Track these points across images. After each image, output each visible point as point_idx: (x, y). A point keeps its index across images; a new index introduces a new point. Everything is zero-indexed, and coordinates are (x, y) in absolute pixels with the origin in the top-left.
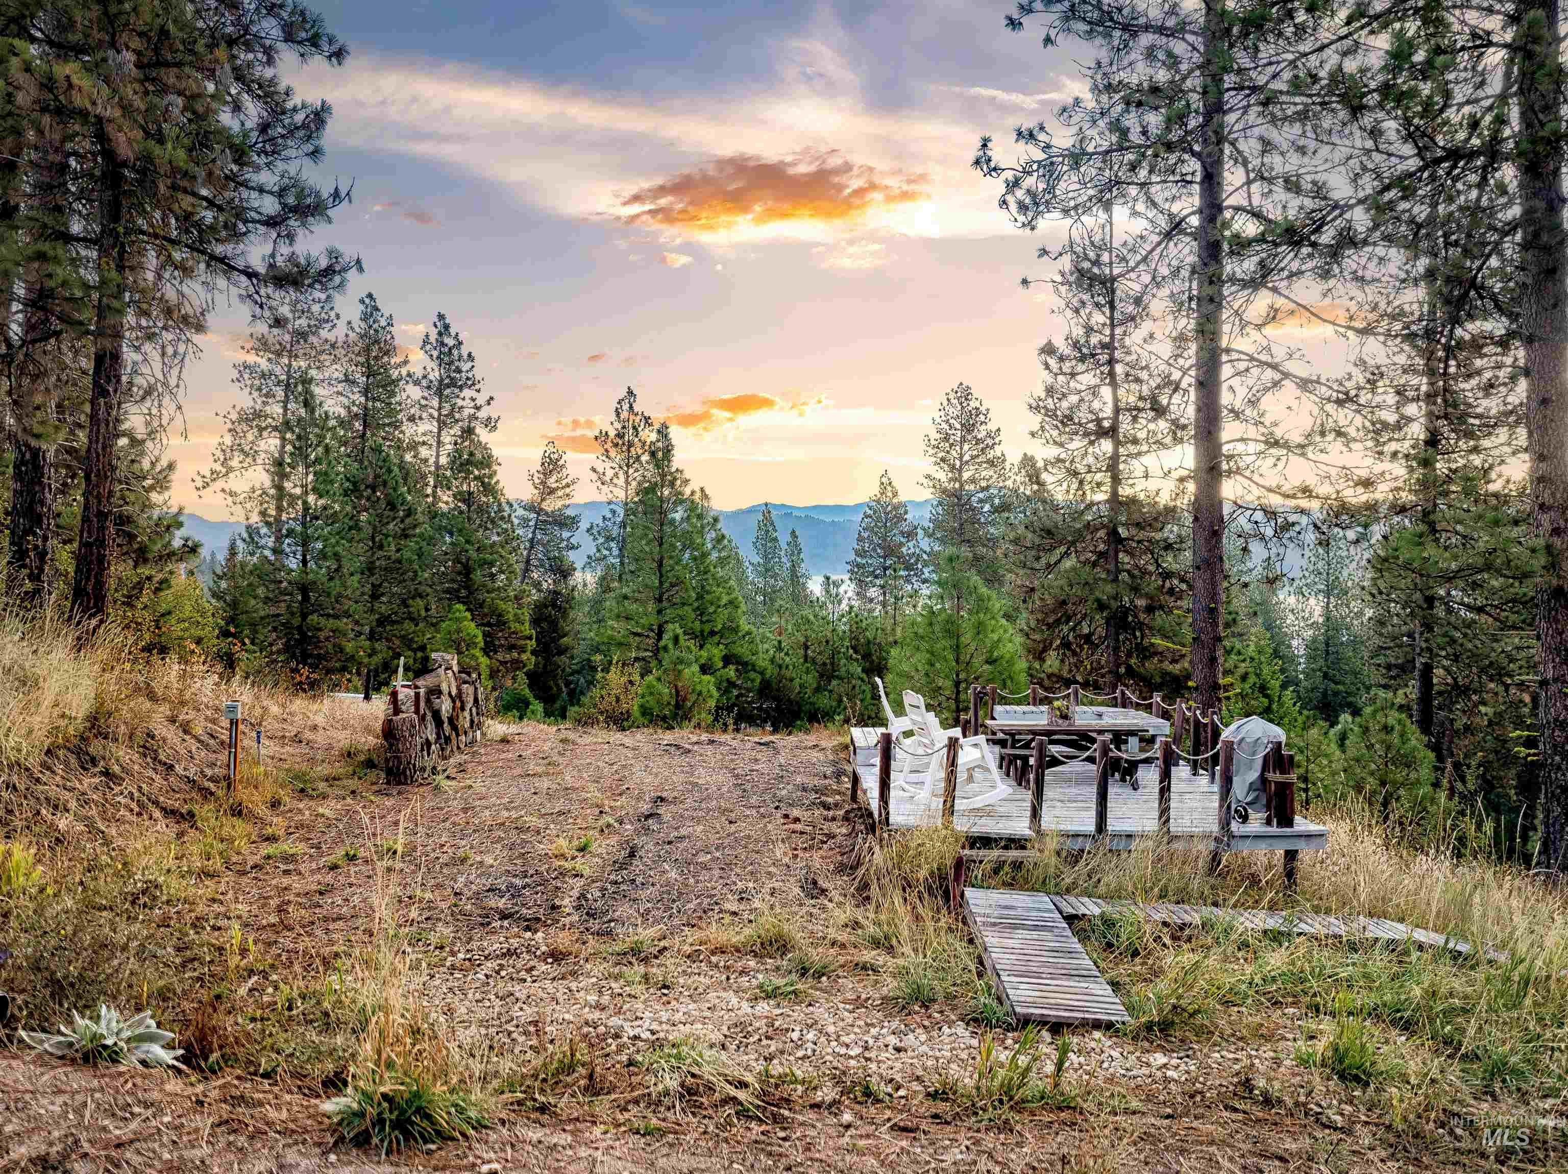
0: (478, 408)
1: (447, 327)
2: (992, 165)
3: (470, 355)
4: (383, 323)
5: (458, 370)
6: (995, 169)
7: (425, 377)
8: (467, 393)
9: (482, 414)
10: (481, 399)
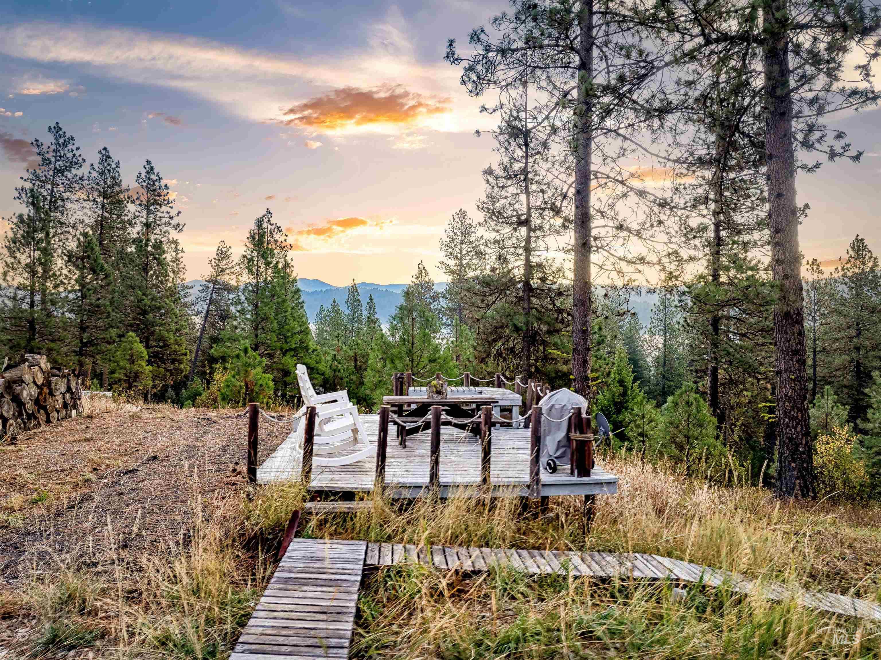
0: (171, 218)
1: (152, 169)
2: (456, 56)
3: (166, 186)
4: (113, 166)
5: (159, 195)
6: (457, 59)
7: (138, 199)
8: (164, 208)
9: (174, 222)
10: (173, 213)
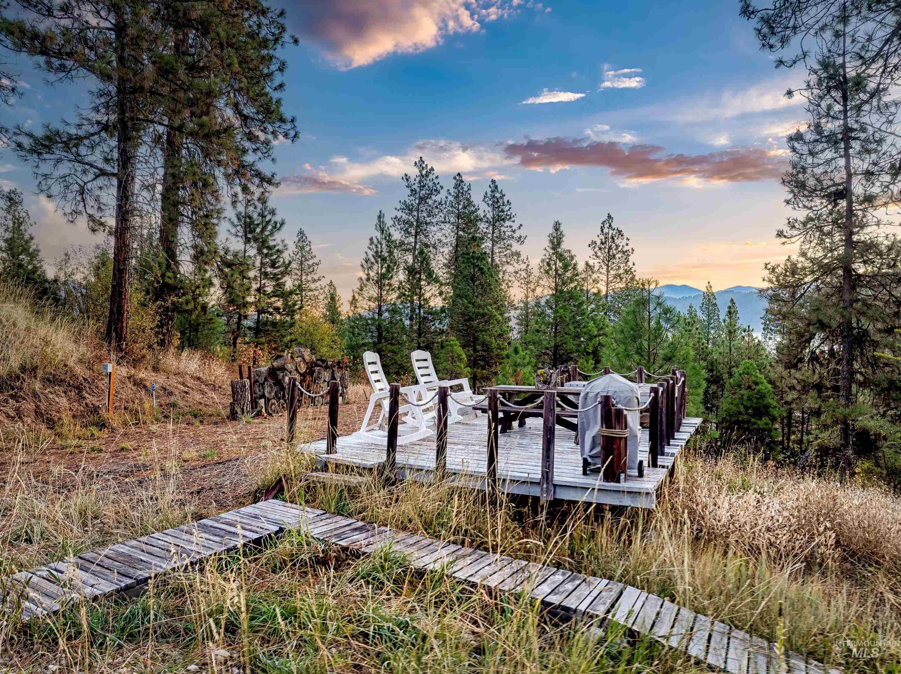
0: (514, 231)
1: (496, 187)
3: (508, 201)
4: (466, 189)
5: (503, 211)
7: (485, 216)
8: (508, 223)
9: (516, 235)
10: (515, 226)
